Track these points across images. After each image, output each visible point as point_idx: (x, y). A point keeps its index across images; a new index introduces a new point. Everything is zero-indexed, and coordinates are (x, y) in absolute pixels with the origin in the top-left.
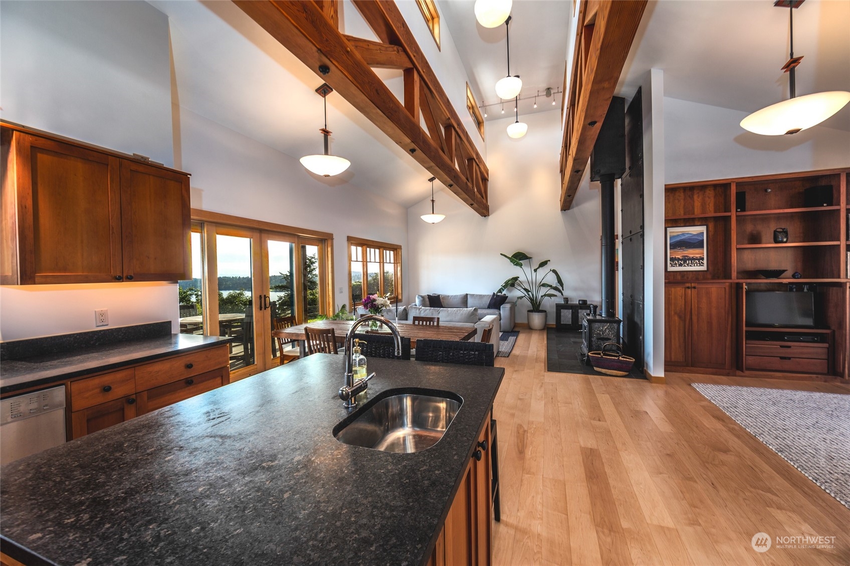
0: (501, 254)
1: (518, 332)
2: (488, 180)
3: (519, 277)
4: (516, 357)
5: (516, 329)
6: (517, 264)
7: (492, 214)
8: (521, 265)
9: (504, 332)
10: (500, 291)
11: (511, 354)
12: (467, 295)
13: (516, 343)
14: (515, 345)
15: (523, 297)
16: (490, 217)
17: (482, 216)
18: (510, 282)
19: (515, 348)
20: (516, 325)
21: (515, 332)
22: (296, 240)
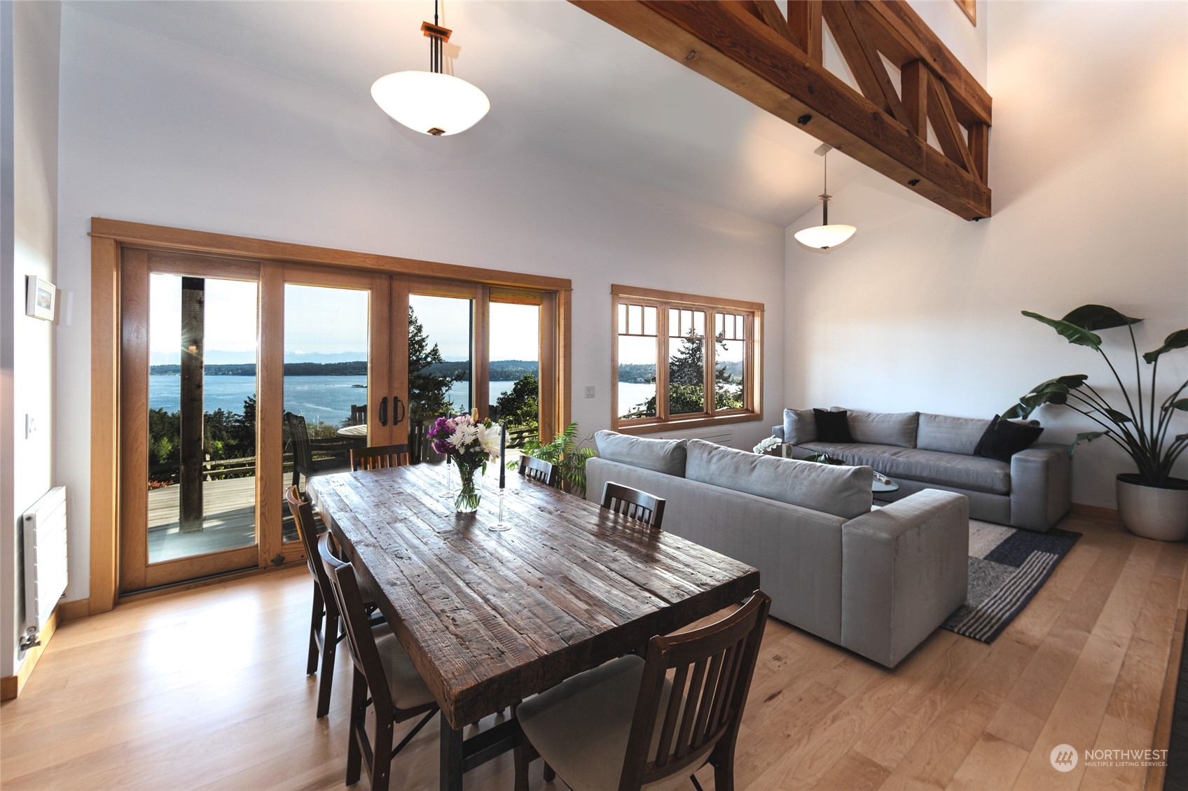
0: (1025, 313)
1: (1074, 538)
2: (989, 126)
3: (1085, 377)
4: (1028, 648)
5: (1071, 526)
6: (1081, 340)
7: (997, 212)
8: (1096, 343)
9: (1020, 529)
10: (1013, 412)
11: (1010, 629)
12: (917, 415)
13: (1050, 584)
14: (1043, 593)
15: (1097, 435)
16: (993, 219)
17: (968, 219)
18: (1048, 390)
19: (1035, 605)
20: (1072, 510)
21: (1065, 534)
22: (480, 291)
